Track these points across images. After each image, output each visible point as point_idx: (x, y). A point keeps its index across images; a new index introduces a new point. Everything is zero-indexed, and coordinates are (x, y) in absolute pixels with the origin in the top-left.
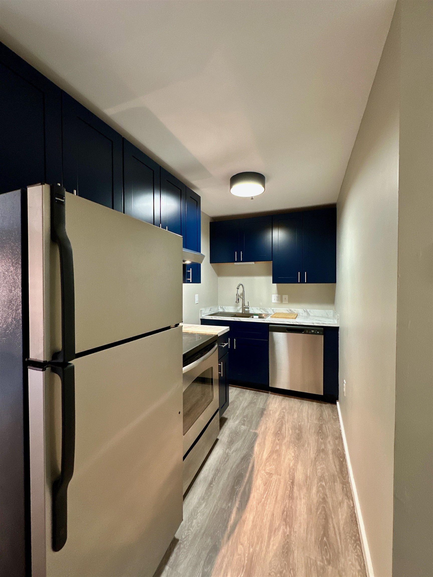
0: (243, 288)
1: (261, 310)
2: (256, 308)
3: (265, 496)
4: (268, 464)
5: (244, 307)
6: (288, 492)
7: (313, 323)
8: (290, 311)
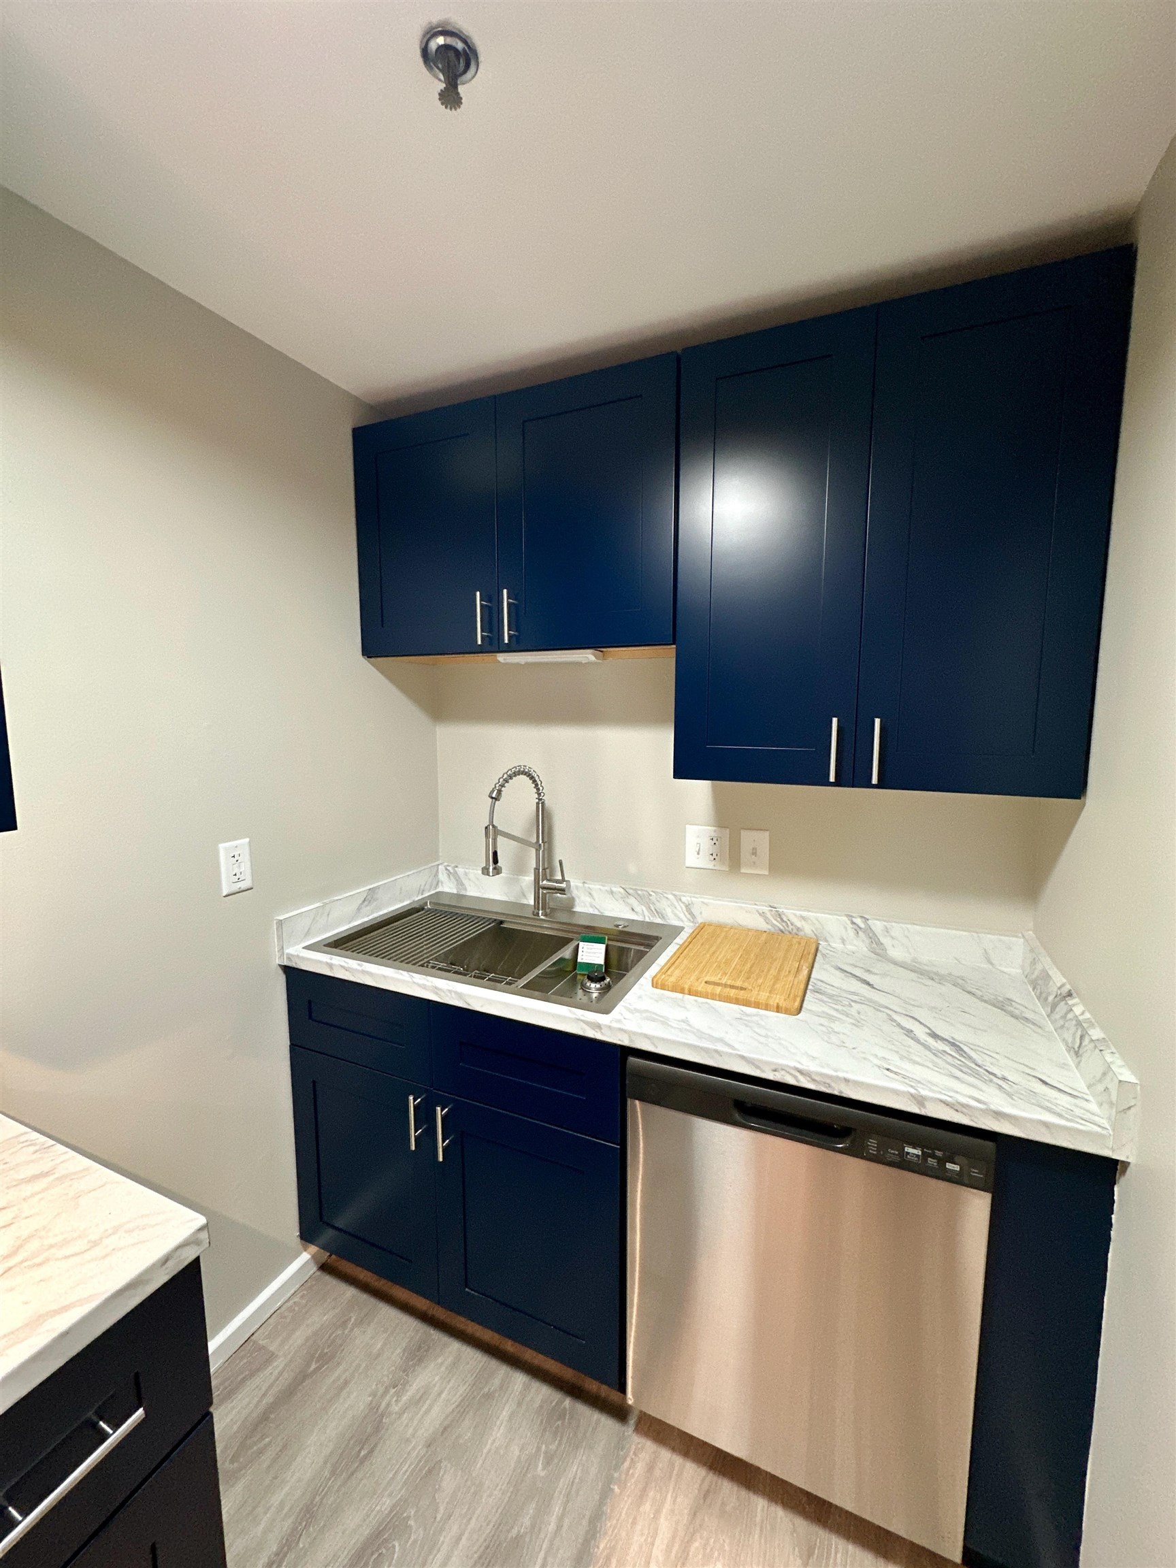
0: (538, 789)
1: (632, 901)
2: (607, 888)
5: (544, 888)
7: (921, 1101)
8: (775, 922)
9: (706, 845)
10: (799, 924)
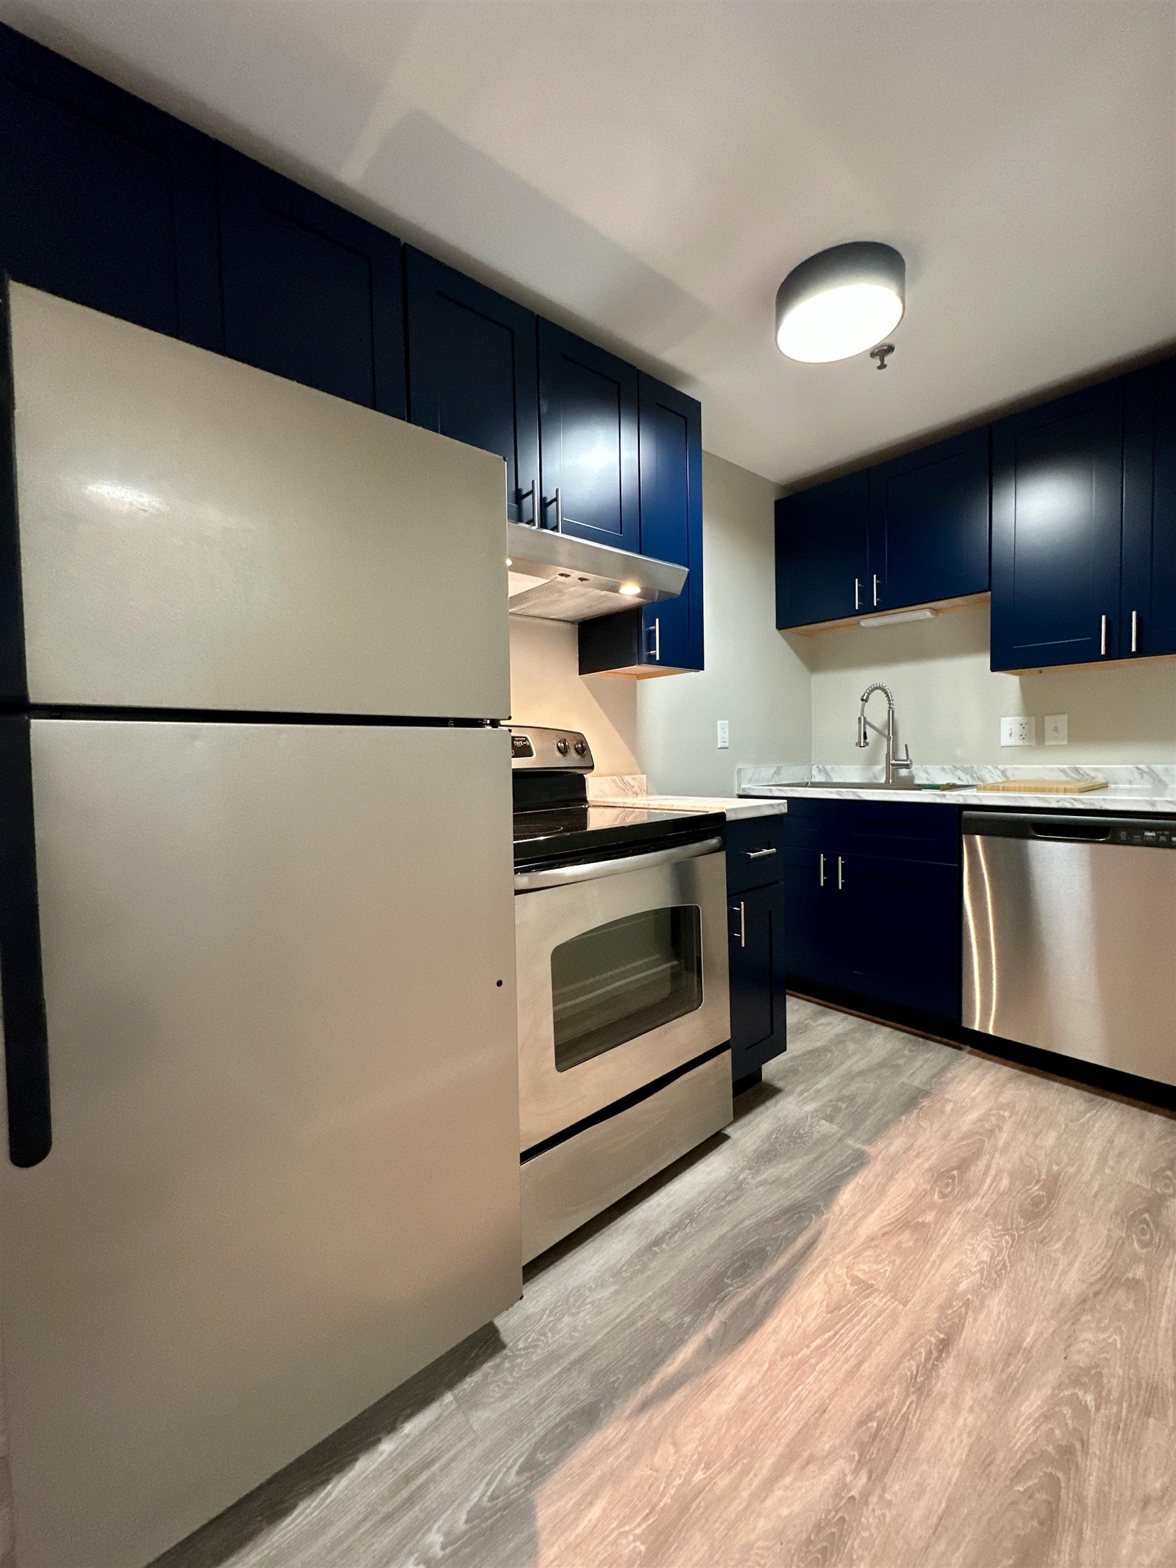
0: (889, 701)
1: (959, 773)
2: (940, 766)
3: (818, 1341)
4: (869, 1253)
5: (893, 765)
6: (914, 1364)
7: (1153, 803)
8: (1073, 775)
9: (1017, 730)
10: (1092, 774)
